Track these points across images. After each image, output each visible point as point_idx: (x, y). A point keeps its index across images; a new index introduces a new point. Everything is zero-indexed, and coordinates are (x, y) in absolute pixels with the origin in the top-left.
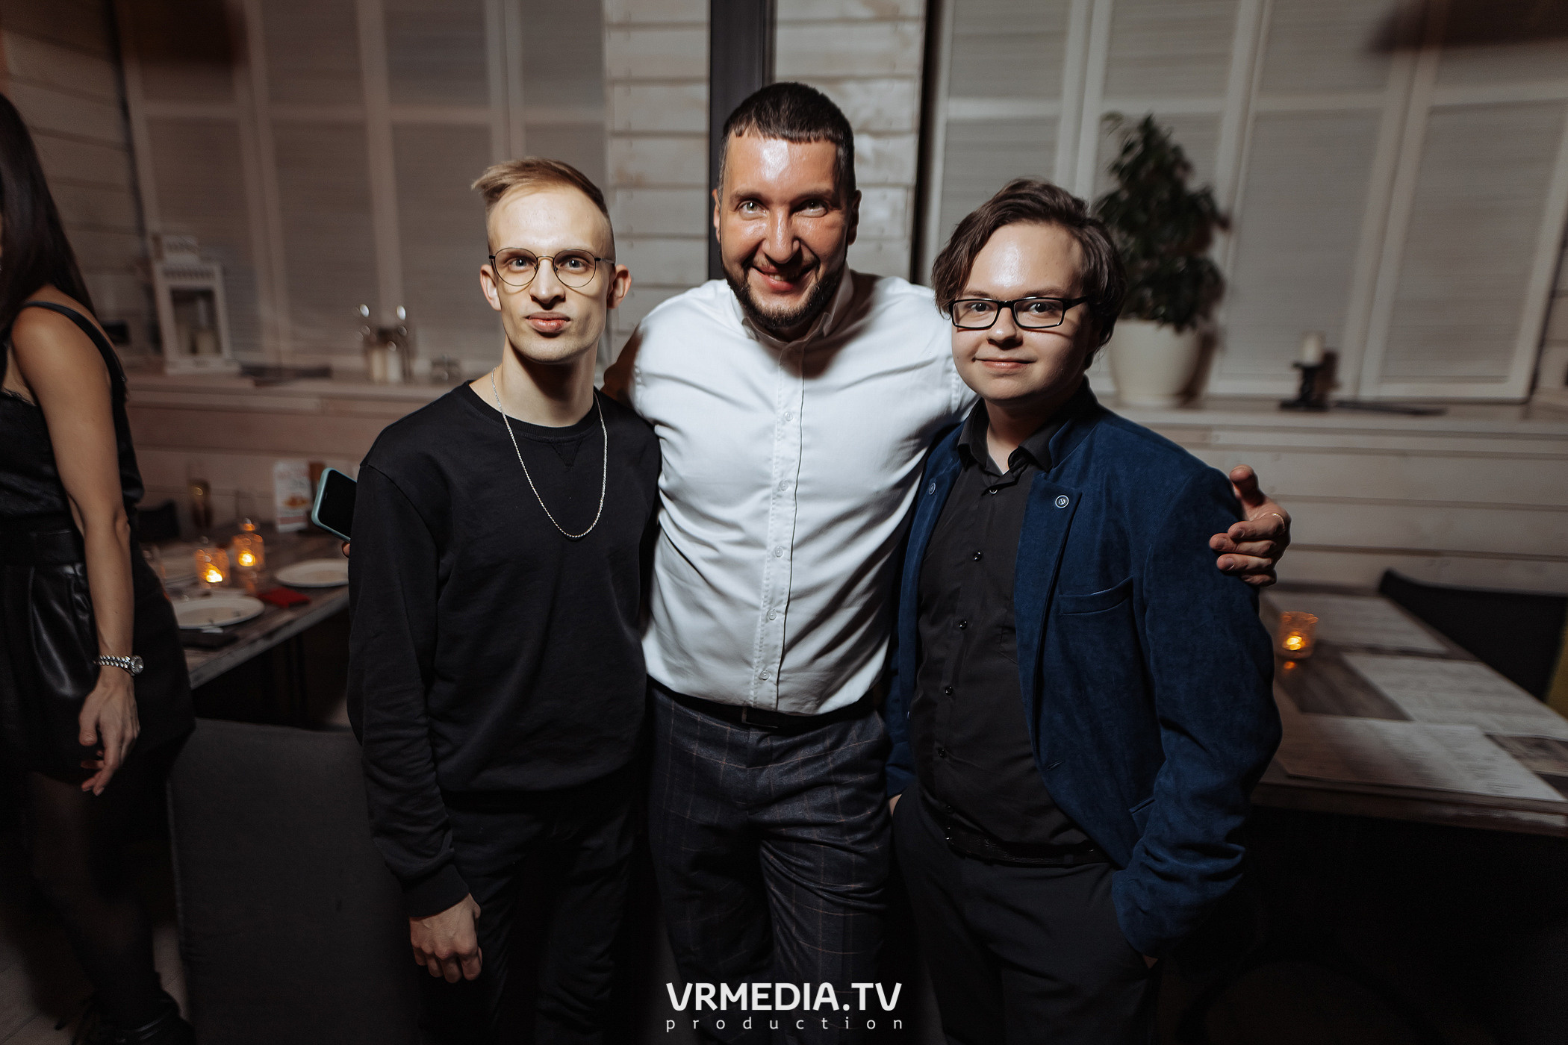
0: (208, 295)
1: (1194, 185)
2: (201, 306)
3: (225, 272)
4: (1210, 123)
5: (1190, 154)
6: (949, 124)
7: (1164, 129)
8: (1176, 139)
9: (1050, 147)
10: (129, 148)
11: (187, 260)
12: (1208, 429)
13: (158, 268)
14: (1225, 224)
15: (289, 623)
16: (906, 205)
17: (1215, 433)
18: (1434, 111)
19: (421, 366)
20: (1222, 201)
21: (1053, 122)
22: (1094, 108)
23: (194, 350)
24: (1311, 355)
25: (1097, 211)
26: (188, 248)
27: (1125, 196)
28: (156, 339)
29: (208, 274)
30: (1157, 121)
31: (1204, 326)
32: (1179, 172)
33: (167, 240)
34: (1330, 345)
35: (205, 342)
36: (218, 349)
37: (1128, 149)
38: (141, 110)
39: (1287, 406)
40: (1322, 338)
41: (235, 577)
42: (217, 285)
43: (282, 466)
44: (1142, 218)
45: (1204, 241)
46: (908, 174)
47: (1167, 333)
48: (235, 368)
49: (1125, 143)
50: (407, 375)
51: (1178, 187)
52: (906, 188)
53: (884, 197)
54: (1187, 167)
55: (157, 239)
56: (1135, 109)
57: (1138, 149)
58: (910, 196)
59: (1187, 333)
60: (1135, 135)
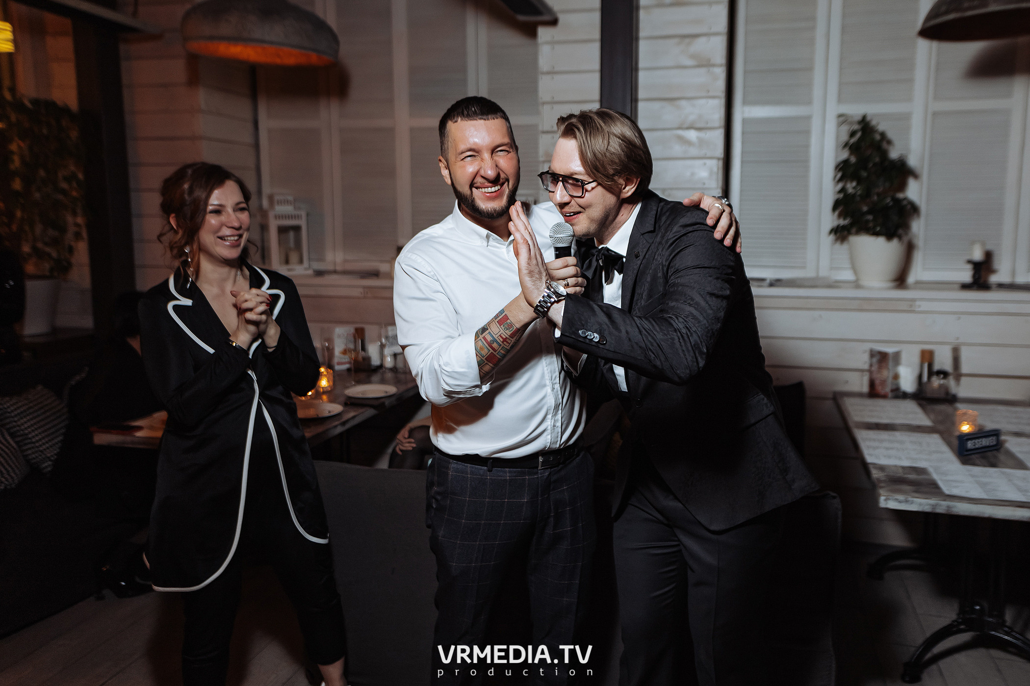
0: (297, 229)
1: (894, 154)
2: (292, 234)
3: (308, 215)
4: (906, 117)
5: (890, 135)
6: (745, 121)
7: (874, 122)
8: (881, 128)
9: (807, 133)
10: (257, 146)
11: (288, 209)
12: (913, 300)
13: (271, 215)
14: (916, 176)
16: (718, 169)
17: (918, 303)
20: (913, 162)
21: (808, 118)
22: (833, 110)
23: (287, 261)
24: (978, 255)
26: (287, 202)
27: (853, 160)
29: (298, 217)
30: (868, 118)
31: (905, 239)
32: (884, 145)
33: (277, 198)
34: (990, 248)
35: (294, 257)
36: (301, 261)
37: (853, 134)
38: (266, 123)
39: (965, 287)
40: (983, 243)
42: (303, 223)
43: (340, 330)
44: (864, 174)
45: (902, 186)
46: (720, 151)
47: (881, 241)
48: (310, 272)
49: (851, 130)
51: (884, 154)
52: (719, 159)
53: (705, 164)
54: (889, 143)
55: (271, 198)
56: (856, 110)
57: (859, 135)
58: (721, 163)
59: (895, 242)
60: (856, 127)
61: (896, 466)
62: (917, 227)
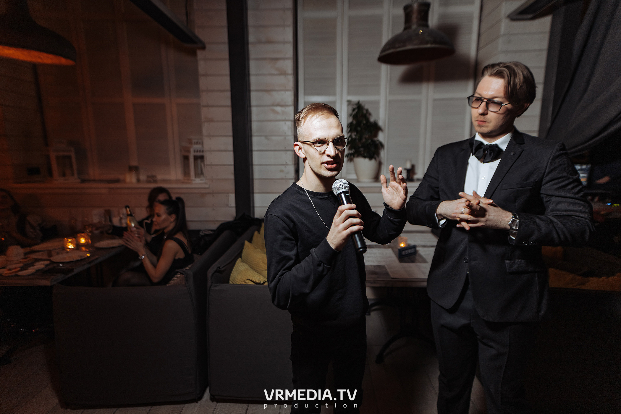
0: (69, 157)
1: (372, 120)
2: (67, 161)
3: (75, 150)
4: (377, 103)
5: (371, 110)
6: (305, 103)
7: (363, 104)
8: (366, 107)
10: (41, 111)
11: (62, 146)
13: (51, 150)
14: (382, 130)
15: (97, 259)
18: (435, 100)
19: (143, 177)
20: (381, 123)
21: (334, 101)
22: (345, 98)
23: (64, 175)
24: (408, 166)
25: (348, 127)
26: (62, 142)
27: (354, 122)
28: (50, 173)
29: (69, 151)
30: (360, 102)
31: (378, 160)
32: (368, 115)
33: (55, 140)
34: (413, 163)
35: (68, 173)
36: (73, 175)
37: (354, 110)
40: (411, 161)
41: (78, 246)
42: (72, 154)
43: (96, 211)
44: (359, 129)
45: (376, 135)
47: (367, 160)
48: (78, 180)
49: (353, 108)
50: (138, 181)
51: (368, 120)
53: (285, 124)
54: (370, 114)
56: (355, 99)
57: (356, 111)
59: (373, 161)
60: (355, 106)
61: (371, 266)
62: (383, 154)
